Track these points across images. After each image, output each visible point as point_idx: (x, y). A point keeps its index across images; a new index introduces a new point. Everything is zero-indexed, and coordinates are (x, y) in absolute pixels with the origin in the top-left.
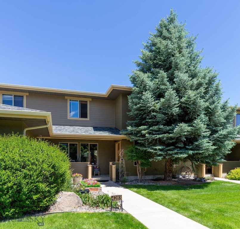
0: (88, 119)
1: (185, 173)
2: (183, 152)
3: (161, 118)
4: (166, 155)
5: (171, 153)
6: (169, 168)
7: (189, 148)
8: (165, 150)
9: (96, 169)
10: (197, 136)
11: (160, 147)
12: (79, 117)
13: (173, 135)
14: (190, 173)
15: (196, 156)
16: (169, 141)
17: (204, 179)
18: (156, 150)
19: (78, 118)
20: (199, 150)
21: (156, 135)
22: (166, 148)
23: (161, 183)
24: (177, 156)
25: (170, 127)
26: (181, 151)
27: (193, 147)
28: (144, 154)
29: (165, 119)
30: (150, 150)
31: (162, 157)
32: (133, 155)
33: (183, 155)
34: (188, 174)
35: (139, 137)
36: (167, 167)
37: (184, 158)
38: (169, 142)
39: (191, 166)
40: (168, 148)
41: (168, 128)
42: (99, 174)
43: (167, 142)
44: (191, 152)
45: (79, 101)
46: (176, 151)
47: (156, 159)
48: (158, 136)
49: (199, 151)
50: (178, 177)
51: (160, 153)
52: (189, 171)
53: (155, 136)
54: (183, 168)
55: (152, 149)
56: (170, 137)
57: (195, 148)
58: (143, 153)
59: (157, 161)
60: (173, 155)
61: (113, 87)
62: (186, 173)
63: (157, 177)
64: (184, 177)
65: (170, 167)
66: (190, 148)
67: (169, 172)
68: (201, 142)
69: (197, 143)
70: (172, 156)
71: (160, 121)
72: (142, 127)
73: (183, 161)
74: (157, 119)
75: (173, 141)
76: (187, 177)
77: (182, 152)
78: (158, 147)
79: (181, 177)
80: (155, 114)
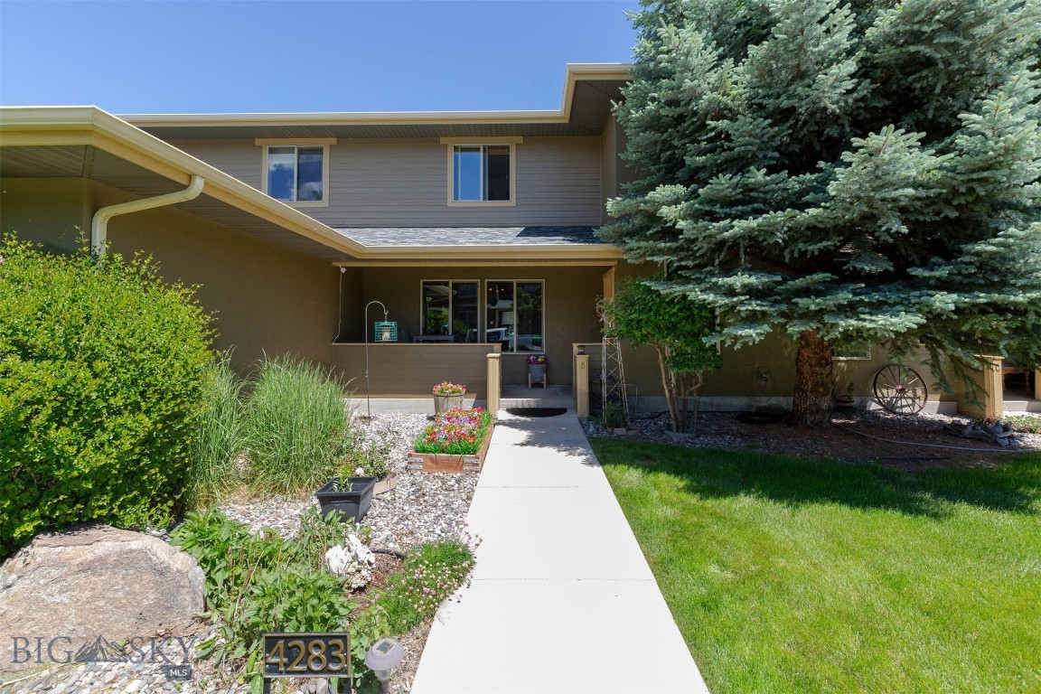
0: (512, 202)
1: (892, 393)
2: (893, 298)
3: (755, 136)
4: (788, 316)
5: (813, 307)
6: (814, 373)
7: (930, 278)
8: (780, 294)
9: (536, 366)
10: (981, 211)
11: (753, 280)
12: (484, 199)
13: (825, 208)
14: (919, 392)
15: (980, 325)
16: (801, 246)
17: (1006, 428)
18: (731, 292)
19: (481, 202)
20: (1001, 286)
21: (728, 221)
22: (784, 281)
23: (773, 443)
24: (853, 322)
25: (808, 176)
26: (876, 297)
27: (959, 274)
28: (681, 315)
29: (777, 142)
30: (697, 294)
31: (766, 328)
32: (632, 320)
33: (894, 320)
34: (910, 394)
35: (653, 237)
36: (806, 368)
37: (897, 333)
38: (803, 253)
39: (925, 363)
40: (800, 282)
41: (794, 183)
42: (545, 383)
43: (792, 252)
44: (945, 301)
45: (484, 149)
46: (844, 296)
47: (736, 338)
48: (740, 226)
49: (1000, 292)
50: (862, 409)
51: (755, 306)
52: (915, 384)
53: (722, 223)
54: (887, 372)
55: (715, 288)
56: (808, 228)
57: (970, 275)
58: (680, 310)
59: (738, 346)
60: (828, 319)
61: (575, 74)
62: (902, 391)
63: (763, 404)
64: (890, 408)
65: (818, 369)
66: (938, 279)
67: (814, 391)
68: (1026, 239)
69: (990, 248)
70: (825, 325)
71: (754, 152)
72: (663, 192)
73: (888, 345)
74: (732, 149)
75: (825, 243)
76: (907, 410)
77: (885, 303)
78: (739, 280)
79: (874, 406)
80: (723, 124)
